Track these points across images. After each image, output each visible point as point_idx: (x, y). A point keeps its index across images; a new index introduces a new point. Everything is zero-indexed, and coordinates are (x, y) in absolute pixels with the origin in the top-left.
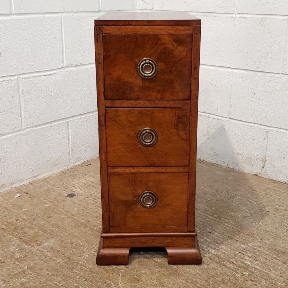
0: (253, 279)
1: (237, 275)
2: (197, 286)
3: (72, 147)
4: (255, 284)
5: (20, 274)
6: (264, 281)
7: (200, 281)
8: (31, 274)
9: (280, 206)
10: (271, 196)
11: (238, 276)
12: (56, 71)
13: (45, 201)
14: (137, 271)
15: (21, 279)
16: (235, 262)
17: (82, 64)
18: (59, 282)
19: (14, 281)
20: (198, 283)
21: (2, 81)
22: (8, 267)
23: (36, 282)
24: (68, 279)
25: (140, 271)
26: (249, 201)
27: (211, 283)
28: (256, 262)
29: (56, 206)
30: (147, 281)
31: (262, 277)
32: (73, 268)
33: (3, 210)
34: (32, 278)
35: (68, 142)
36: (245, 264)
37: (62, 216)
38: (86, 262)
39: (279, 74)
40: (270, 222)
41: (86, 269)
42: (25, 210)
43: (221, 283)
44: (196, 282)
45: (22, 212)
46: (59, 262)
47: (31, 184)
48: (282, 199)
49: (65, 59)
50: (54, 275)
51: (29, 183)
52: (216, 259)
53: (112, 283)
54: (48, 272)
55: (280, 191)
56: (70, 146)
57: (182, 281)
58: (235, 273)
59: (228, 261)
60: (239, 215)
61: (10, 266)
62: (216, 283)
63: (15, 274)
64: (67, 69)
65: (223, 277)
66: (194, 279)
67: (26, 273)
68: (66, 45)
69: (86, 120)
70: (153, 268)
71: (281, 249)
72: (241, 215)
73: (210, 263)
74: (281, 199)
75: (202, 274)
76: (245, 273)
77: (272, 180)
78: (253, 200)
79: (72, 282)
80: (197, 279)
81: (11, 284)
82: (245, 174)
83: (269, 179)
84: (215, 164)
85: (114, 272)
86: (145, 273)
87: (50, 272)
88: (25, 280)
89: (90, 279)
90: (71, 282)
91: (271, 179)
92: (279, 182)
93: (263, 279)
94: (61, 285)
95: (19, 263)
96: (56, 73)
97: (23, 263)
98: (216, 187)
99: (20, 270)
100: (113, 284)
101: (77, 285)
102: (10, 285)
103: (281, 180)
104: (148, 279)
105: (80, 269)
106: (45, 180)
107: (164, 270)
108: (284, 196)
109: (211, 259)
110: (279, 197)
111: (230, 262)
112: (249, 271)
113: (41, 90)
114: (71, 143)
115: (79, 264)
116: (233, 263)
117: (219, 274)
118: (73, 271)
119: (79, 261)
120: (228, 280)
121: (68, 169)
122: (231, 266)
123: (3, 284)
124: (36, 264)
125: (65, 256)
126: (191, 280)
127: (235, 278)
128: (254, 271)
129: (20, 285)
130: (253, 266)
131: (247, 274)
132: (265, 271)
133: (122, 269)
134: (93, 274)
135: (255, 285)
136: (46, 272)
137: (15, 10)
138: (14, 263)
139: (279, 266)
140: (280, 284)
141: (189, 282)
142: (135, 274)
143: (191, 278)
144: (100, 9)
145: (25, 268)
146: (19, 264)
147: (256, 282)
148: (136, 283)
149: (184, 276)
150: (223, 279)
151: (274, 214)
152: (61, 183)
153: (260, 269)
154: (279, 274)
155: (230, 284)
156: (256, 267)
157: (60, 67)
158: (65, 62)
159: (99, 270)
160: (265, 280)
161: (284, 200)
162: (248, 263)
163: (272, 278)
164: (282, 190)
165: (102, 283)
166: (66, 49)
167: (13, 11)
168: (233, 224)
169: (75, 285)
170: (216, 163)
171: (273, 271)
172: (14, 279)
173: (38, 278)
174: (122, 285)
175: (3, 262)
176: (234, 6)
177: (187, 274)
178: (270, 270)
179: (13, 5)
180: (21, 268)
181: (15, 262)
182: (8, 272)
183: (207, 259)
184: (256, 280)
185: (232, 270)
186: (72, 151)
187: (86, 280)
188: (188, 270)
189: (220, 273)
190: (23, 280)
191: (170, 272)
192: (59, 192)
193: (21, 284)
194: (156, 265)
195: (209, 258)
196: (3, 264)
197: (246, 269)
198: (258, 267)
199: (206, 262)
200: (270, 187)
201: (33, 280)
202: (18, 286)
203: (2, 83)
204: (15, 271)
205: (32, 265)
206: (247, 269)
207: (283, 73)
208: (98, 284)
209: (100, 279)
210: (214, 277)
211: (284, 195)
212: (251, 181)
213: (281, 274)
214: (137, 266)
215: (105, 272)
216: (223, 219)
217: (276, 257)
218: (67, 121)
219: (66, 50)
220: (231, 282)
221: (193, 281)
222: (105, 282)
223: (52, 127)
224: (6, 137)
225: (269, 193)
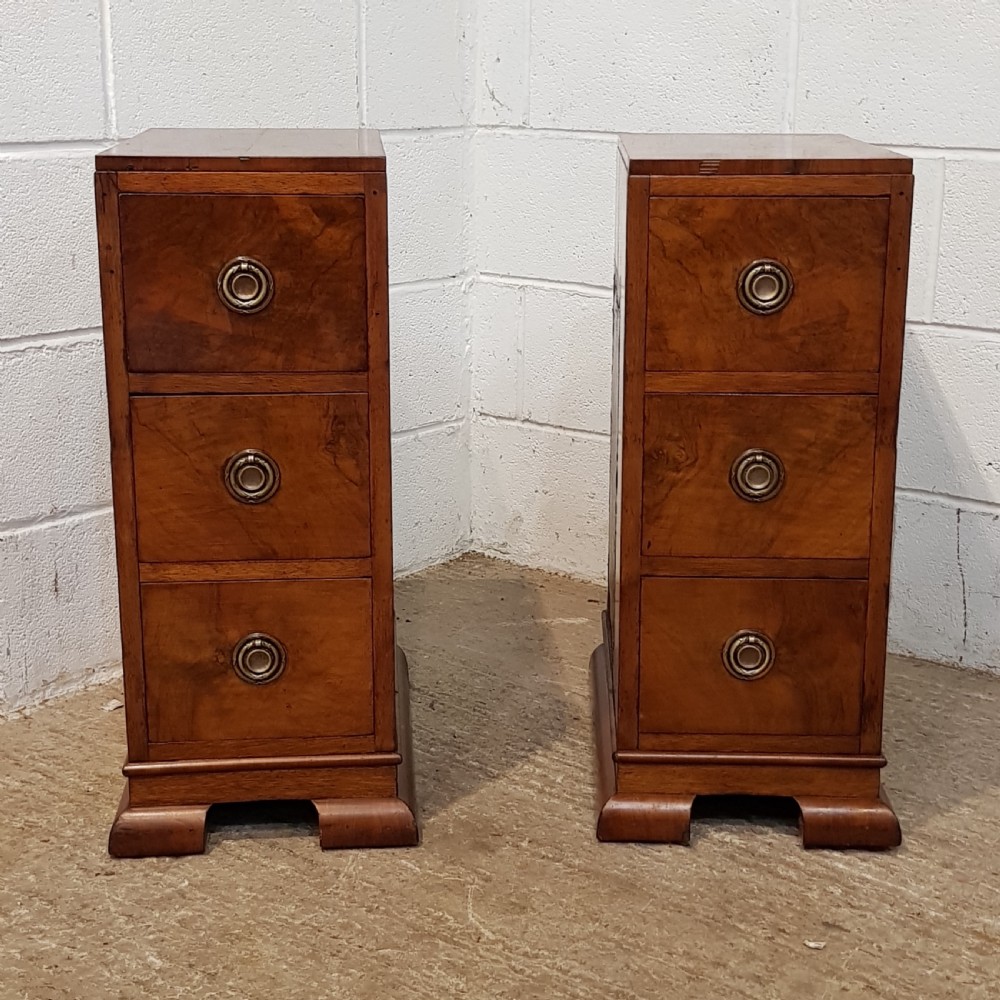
0: (857, 904)
1: (809, 895)
2: (696, 920)
4: (864, 913)
5: (170, 899)
6: (888, 907)
7: (703, 909)
8: (205, 899)
9: (934, 726)
10: (909, 701)
11: (814, 895)
14: (515, 888)
15: (176, 911)
16: (802, 864)
18: (293, 916)
19: (157, 915)
20: (698, 913)
21: (75, 345)
22: (131, 885)
23: (222, 917)
24: (317, 908)
25: (526, 886)
27: (736, 912)
28: (865, 864)
30: (548, 909)
31: (882, 899)
32: (327, 884)
33: (75, 744)
34: (208, 909)
36: (834, 869)
38: (361, 868)
39: (924, 323)
40: (904, 767)
41: (365, 884)
43: (763, 913)
44: (693, 911)
46: (283, 871)
48: (944, 707)
50: (272, 900)
52: (745, 859)
53: (447, 916)
54: (255, 894)
55: (936, 687)
57: (651, 909)
58: (802, 889)
59: (782, 861)
61: (136, 883)
62: (750, 912)
63: (157, 900)
65: (770, 897)
66: (686, 905)
67: (188, 896)
70: (563, 881)
71: (938, 832)
73: (731, 867)
74: (938, 708)
75: (706, 892)
76: (831, 889)
77: (910, 657)
79: (329, 914)
80: (693, 904)
81: (150, 923)
83: (901, 656)
85: (450, 890)
86: (541, 891)
87: (261, 893)
88: (190, 914)
89: (382, 908)
90: (327, 916)
91: (908, 655)
92: (932, 662)
93: (885, 902)
94: (300, 922)
95: (160, 874)
97: (174, 874)
99: (169, 891)
100: (449, 917)
101: (346, 920)
102: (149, 926)
103: (939, 656)
104: (551, 905)
105: (347, 885)
107: (596, 884)
108: (947, 701)
109: (732, 858)
110: (933, 704)
111: (788, 865)
112: (843, 884)
115: (343, 874)
116: (796, 867)
117: (756, 891)
118: (328, 891)
119: (341, 866)
120: (785, 904)
122: (792, 873)
123: (127, 923)
124: (212, 875)
125: (295, 856)
126: (676, 906)
127: (803, 900)
128: (858, 884)
129: (178, 925)
130: (856, 872)
131: (838, 892)
132: (890, 885)
133: (471, 884)
134: (389, 897)
135: (861, 916)
136: (246, 894)
137: (117, 128)
138: (146, 876)
139: (932, 872)
140: (933, 914)
141: (671, 911)
142: (511, 894)
143: (675, 902)
144: (363, 124)
145: (183, 885)
146: (161, 878)
147: (866, 909)
148: (518, 914)
149: (656, 897)
150: (770, 904)
151: (916, 747)
153: (874, 879)
154: (930, 892)
155: (790, 915)
156: (863, 874)
159: (404, 886)
160: (891, 905)
161: (949, 711)
162: (841, 866)
163: (911, 900)
164: (941, 686)
165: (418, 917)
167: (114, 131)
169: (339, 921)
171: (914, 884)
172: (157, 911)
173: (228, 908)
174: (477, 920)
175: (113, 874)
176: (783, 119)
177: (666, 893)
178: (904, 883)
179: (114, 111)
180: (170, 886)
181: (147, 872)
182: (135, 896)
183: (718, 858)
184: (864, 904)
185: (794, 882)
187: (370, 910)
188: (667, 883)
189: (760, 889)
190: (183, 912)
191: (615, 888)
193: (179, 922)
194: (571, 873)
195: (725, 855)
196: (112, 877)
197: (835, 881)
198: (869, 877)
199: (719, 864)
200: (905, 676)
201: (215, 911)
202: (173, 927)
203: (72, 349)
204: (154, 894)
205: (200, 877)
206: (839, 882)
207: (936, 321)
208: (407, 919)
209: (412, 908)
210: (742, 898)
211: (949, 698)
213: (936, 890)
214: (515, 876)
215: (424, 891)
217: (922, 853)
220: (794, 910)
221: (684, 908)
222: (425, 913)
224: (76, 519)
225: (903, 693)
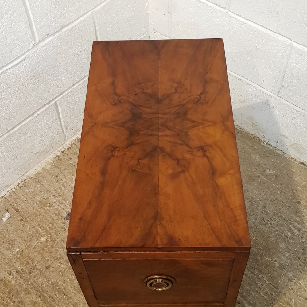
3: (65, 126)
12: (26, 55)
13: (40, 230)
17: (64, 26)
26: (290, 230)
29: (54, 241)
35: (59, 123)
37: (63, 266)
42: (18, 250)
45: (14, 255)
47: (20, 187)
49: (36, 33)
51: (18, 185)
56: (63, 125)
60: (276, 263)
64: (41, 44)
68: (33, 15)
69: (80, 88)
72: (278, 263)
78: (295, 227)
82: (289, 160)
84: (252, 135)
96: (26, 58)
98: (251, 195)
106: (37, 179)
113: (9, 88)
114: (64, 122)
121: (64, 149)
152: (58, 185)
157: (30, 48)
158: (37, 36)
166: (36, 19)
168: (268, 282)
170: (253, 133)
186: (66, 128)
192: (56, 207)
212: (296, 179)
216: (256, 271)
218: (53, 102)
219: (34, 21)
223: (34, 119)
